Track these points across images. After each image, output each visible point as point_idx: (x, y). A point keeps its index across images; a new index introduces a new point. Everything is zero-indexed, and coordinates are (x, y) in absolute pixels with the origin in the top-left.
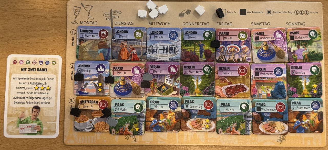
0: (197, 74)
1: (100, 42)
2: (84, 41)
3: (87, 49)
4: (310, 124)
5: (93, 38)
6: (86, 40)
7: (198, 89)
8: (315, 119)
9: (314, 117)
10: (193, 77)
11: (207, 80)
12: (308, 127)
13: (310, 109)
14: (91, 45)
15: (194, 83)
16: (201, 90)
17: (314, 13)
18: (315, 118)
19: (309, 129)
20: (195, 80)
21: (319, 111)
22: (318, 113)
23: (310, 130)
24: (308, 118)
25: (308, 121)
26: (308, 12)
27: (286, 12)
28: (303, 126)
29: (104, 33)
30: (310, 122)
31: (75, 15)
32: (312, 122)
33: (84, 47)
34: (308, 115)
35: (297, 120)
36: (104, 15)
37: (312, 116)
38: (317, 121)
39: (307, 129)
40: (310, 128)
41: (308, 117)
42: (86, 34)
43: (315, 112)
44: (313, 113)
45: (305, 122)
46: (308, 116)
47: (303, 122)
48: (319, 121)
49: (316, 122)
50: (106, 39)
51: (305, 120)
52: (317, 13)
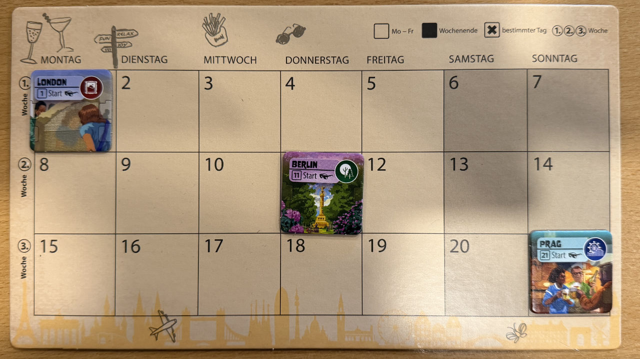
0: (323, 181)
1: (85, 108)
2: (48, 106)
3: (53, 126)
4: (580, 292)
5: (68, 98)
6: (52, 104)
7: (324, 217)
8: (595, 281)
9: (590, 276)
10: (312, 189)
11: (346, 195)
12: (577, 300)
13: (582, 258)
14: (62, 116)
15: (314, 203)
16: (330, 219)
17: (598, 31)
18: (593, 279)
19: (578, 305)
20: (316, 196)
21: (603, 261)
22: (601, 267)
23: (581, 307)
24: (578, 280)
25: (577, 287)
26: (584, 31)
27: (532, 31)
28: (564, 297)
29: (94, 86)
30: (582, 289)
31: (29, 42)
32: (587, 288)
33: (48, 120)
34: (576, 271)
35: (552, 284)
36: (97, 40)
37: (588, 275)
38: (598, 286)
39: (575, 305)
40: (581, 302)
41: (576, 276)
42: (50, 89)
43: (595, 265)
44: (589, 266)
45: (570, 289)
46: (577, 273)
47: (565, 288)
48: (603, 285)
49: (597, 288)
50: (98, 101)
51: (571, 283)
52: (606, 31)
